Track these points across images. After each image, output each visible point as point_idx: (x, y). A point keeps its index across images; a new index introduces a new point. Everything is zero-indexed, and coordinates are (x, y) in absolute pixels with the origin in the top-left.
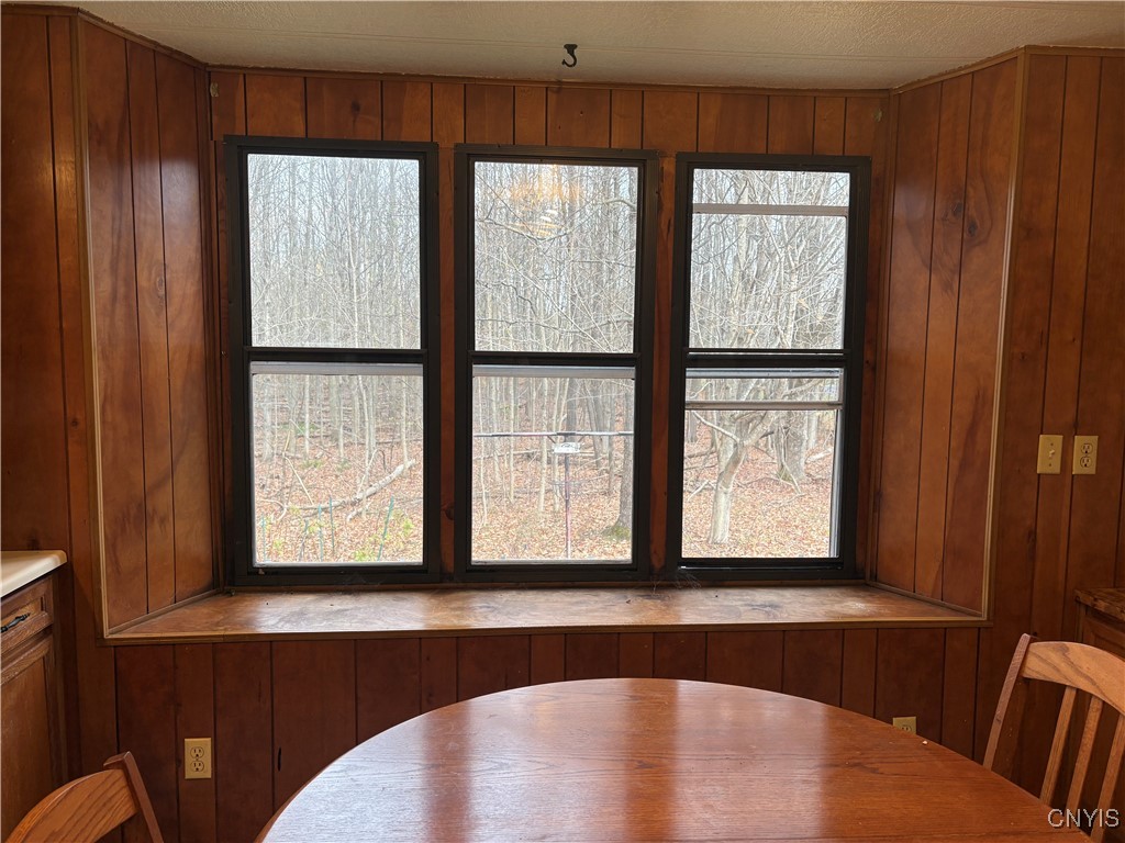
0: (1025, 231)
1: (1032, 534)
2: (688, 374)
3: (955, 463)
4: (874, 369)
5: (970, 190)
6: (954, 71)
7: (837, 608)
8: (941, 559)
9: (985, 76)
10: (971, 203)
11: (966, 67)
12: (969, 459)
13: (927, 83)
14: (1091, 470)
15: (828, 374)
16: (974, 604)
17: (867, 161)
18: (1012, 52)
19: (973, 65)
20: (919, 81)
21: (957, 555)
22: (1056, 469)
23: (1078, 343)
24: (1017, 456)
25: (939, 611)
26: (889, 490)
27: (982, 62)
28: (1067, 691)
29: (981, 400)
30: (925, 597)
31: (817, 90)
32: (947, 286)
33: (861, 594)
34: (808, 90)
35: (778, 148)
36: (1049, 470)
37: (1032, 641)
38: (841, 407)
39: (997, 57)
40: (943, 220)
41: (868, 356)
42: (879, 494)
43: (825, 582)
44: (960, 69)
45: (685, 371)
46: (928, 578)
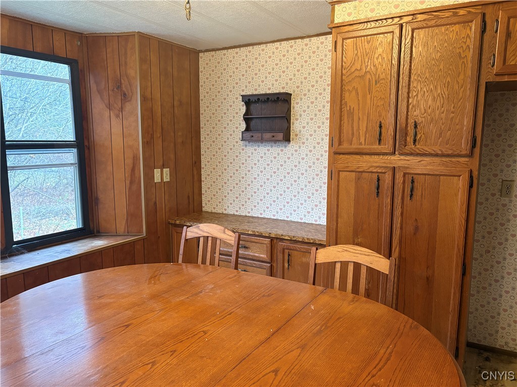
0: (144, 99)
1: (155, 203)
2: (7, 153)
3: (128, 182)
4: (89, 149)
5: (122, 80)
6: (111, 33)
7: (93, 245)
8: (126, 218)
9: (124, 38)
10: (123, 86)
11: (116, 33)
12: (133, 179)
13: (99, 35)
14: (169, 180)
15: (69, 151)
16: (140, 231)
17: (76, 61)
18: (133, 32)
19: (118, 33)
20: (95, 33)
21: (132, 216)
22: (160, 181)
23: (161, 137)
24: (149, 177)
25: (129, 237)
26: (101, 196)
27: (121, 33)
28: (201, 238)
29: (135, 158)
30: (121, 234)
31: (53, 27)
32: (117, 116)
33: (97, 239)
34: (49, 26)
35: (38, 49)
36: (158, 181)
37: (187, 228)
38: (77, 165)
39: (127, 33)
40: (113, 90)
41: (86, 143)
42: (97, 199)
43: (80, 238)
44: (113, 33)
45: (5, 152)
46: (121, 226)
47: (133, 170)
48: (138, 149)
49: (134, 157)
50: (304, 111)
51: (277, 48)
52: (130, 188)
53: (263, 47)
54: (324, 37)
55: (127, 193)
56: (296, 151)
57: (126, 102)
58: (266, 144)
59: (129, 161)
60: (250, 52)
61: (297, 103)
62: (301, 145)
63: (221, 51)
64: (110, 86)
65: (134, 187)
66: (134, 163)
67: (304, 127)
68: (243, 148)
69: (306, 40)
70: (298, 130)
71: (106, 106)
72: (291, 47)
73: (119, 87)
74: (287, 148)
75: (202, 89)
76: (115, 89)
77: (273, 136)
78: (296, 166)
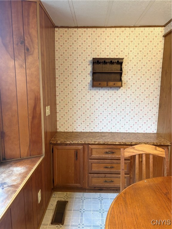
5: (25, 37)
10: (26, 42)
12: (35, 115)
14: (50, 114)
40: (17, 45)
47: (35, 108)
48: (39, 92)
49: (35, 99)
50: (130, 70)
51: (113, 32)
52: (32, 122)
53: (104, 29)
54: (143, 28)
55: (30, 125)
56: (124, 92)
57: (29, 55)
58: (105, 88)
59: (31, 102)
60: (94, 32)
61: (126, 65)
62: (128, 89)
63: (73, 29)
64: (14, 40)
65: (36, 121)
66: (35, 103)
67: (129, 79)
68: (88, 91)
69: (133, 29)
70: (126, 80)
71: (11, 57)
72: (123, 32)
73: (23, 42)
74: (119, 91)
75: (57, 53)
76: (19, 44)
77: (114, 84)
78: (124, 101)
